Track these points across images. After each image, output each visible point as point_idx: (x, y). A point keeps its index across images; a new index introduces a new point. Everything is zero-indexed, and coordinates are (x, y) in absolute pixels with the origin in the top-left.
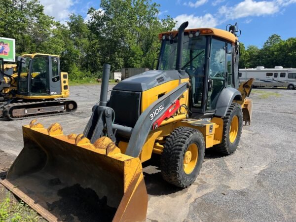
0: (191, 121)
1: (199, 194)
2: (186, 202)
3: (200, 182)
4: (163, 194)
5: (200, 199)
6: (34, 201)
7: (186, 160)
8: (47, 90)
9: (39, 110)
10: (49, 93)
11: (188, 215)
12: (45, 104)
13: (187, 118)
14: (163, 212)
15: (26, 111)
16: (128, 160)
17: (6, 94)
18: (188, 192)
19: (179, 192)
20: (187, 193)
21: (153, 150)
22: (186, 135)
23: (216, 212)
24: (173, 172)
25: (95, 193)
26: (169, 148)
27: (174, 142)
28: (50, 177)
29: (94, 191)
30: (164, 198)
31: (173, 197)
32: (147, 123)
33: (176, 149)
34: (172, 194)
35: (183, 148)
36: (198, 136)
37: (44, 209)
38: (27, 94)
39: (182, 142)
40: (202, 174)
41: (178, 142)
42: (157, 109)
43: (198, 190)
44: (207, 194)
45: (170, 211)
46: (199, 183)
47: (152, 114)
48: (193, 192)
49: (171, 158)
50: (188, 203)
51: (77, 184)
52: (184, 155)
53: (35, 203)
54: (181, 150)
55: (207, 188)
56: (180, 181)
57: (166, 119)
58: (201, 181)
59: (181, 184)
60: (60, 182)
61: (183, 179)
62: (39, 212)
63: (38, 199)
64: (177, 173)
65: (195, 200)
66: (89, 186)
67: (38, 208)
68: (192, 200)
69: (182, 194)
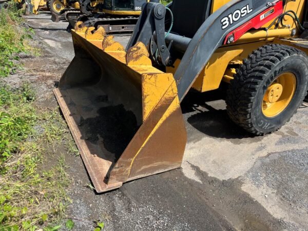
0: (298, 41)
1: (279, 149)
2: (253, 154)
3: (287, 132)
4: (222, 137)
5: (277, 155)
6: (70, 113)
7: (270, 98)
8: (132, 4)
9: (123, 27)
10: (133, 9)
11: (248, 172)
12: (129, 22)
13: (292, 35)
14: (212, 160)
15: (111, 28)
16: (151, 74)
17: (94, 8)
18: (263, 141)
19: (248, 139)
20: (259, 142)
21: (224, 78)
22: (276, 56)
23: (297, 179)
24: (242, 110)
25: (135, 118)
26: (243, 75)
27: (253, 65)
28: (101, 93)
29: (134, 115)
30: (222, 142)
31: (235, 143)
32: (215, 32)
33: (253, 77)
34: (237, 139)
35: (267, 75)
36: (300, 61)
37: (75, 122)
38: (111, 9)
39: (266, 66)
40: (295, 122)
41: (260, 65)
42: (238, 11)
43: (280, 142)
44: (293, 151)
45: (223, 161)
46: (286, 134)
47: (226, 19)
48: (270, 144)
49: (243, 89)
50: (256, 156)
51: (122, 104)
52: (265, 88)
53: (70, 115)
54: (261, 78)
55: (295, 142)
56: (251, 124)
57: (252, 30)
58: (291, 132)
59: (253, 129)
60: (107, 100)
61: (258, 122)
62: (69, 125)
63: (75, 112)
64: (247, 112)
65: (269, 155)
66: (131, 109)
67: (70, 121)
68: (264, 153)
69: (251, 143)
